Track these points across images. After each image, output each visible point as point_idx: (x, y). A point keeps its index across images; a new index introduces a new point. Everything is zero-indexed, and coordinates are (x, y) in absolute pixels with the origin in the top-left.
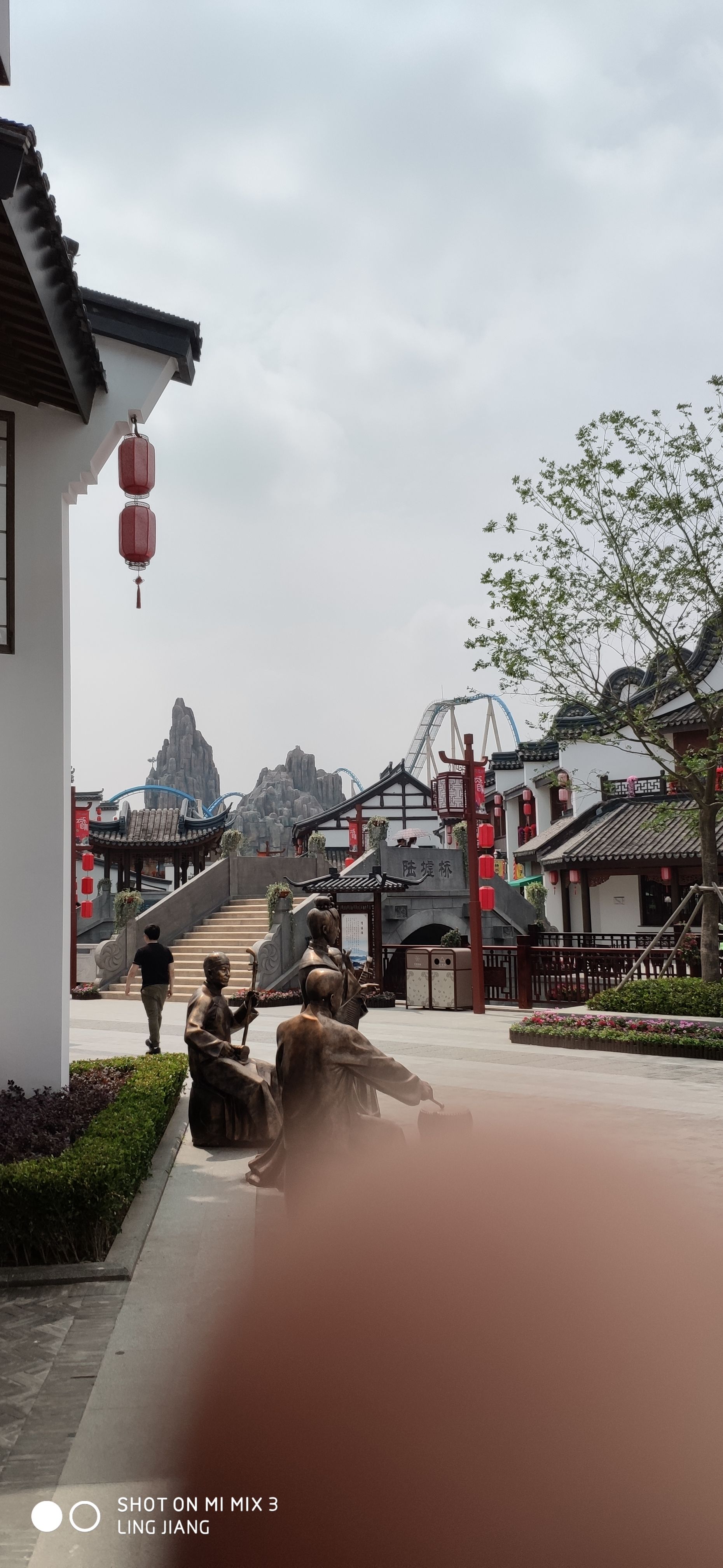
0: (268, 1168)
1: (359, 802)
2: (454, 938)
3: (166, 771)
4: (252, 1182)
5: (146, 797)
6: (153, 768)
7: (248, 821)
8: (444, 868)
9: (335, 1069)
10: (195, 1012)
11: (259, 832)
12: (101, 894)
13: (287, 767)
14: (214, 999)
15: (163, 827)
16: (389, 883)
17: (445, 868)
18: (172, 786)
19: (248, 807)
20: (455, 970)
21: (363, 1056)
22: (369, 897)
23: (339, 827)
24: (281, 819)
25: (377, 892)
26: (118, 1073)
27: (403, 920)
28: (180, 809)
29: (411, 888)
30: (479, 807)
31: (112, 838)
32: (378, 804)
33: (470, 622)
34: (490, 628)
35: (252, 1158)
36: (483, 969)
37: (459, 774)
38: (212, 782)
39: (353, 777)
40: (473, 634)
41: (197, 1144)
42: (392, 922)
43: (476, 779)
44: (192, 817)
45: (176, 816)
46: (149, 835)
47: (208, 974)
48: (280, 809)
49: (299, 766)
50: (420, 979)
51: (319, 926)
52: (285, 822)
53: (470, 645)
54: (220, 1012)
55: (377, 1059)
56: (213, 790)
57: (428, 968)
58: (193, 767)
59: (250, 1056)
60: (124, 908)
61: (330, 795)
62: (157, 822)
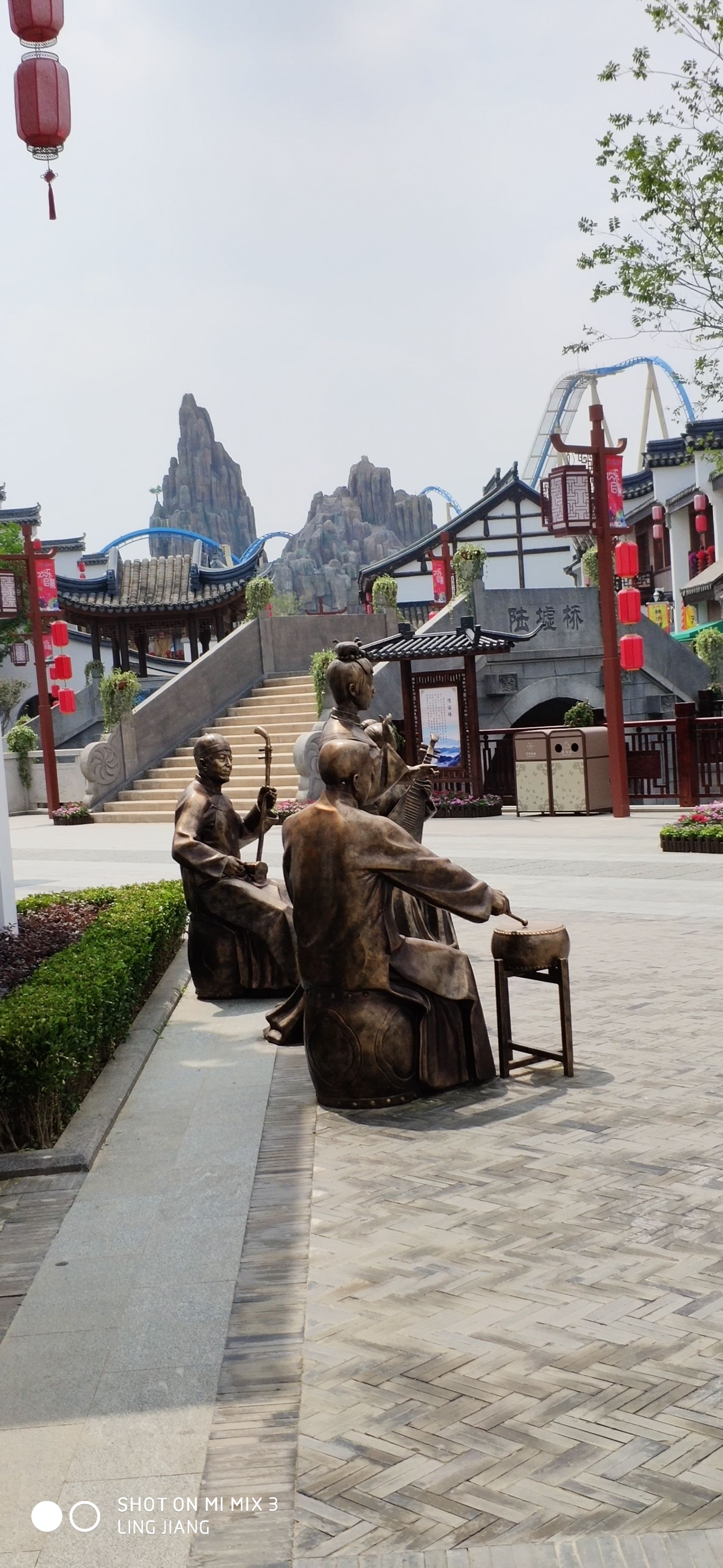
0: (292, 1021)
1: (452, 533)
2: (583, 713)
3: (177, 506)
4: (271, 1040)
5: (152, 546)
6: (158, 502)
7: (298, 573)
8: (571, 615)
9: (363, 876)
10: (185, 817)
11: (316, 589)
12: (91, 683)
13: (350, 490)
14: (210, 799)
15: (170, 584)
16: (483, 640)
17: (573, 615)
18: (187, 527)
19: (298, 552)
20: (585, 758)
21: (403, 857)
22: (458, 663)
23: (424, 572)
24: (346, 569)
25: (469, 655)
26: (90, 907)
27: (511, 695)
28: (191, 556)
29: (518, 647)
30: (615, 516)
31: (99, 602)
32: (480, 533)
33: (582, 226)
34: (613, 233)
35: (270, 1011)
36: (625, 756)
37: (582, 468)
38: (243, 519)
39: (449, 499)
40: (589, 245)
41: (203, 996)
42: (495, 698)
43: (608, 474)
44: (210, 567)
45: (186, 565)
46: (151, 595)
47: (201, 765)
48: (343, 553)
49: (368, 486)
50: (535, 774)
51: (344, 685)
52: (352, 572)
53: (586, 263)
54: (221, 817)
55: (424, 861)
56: (246, 530)
57: (545, 758)
58: (214, 497)
59: (268, 876)
60: (115, 696)
61: (416, 528)
62: (160, 576)
